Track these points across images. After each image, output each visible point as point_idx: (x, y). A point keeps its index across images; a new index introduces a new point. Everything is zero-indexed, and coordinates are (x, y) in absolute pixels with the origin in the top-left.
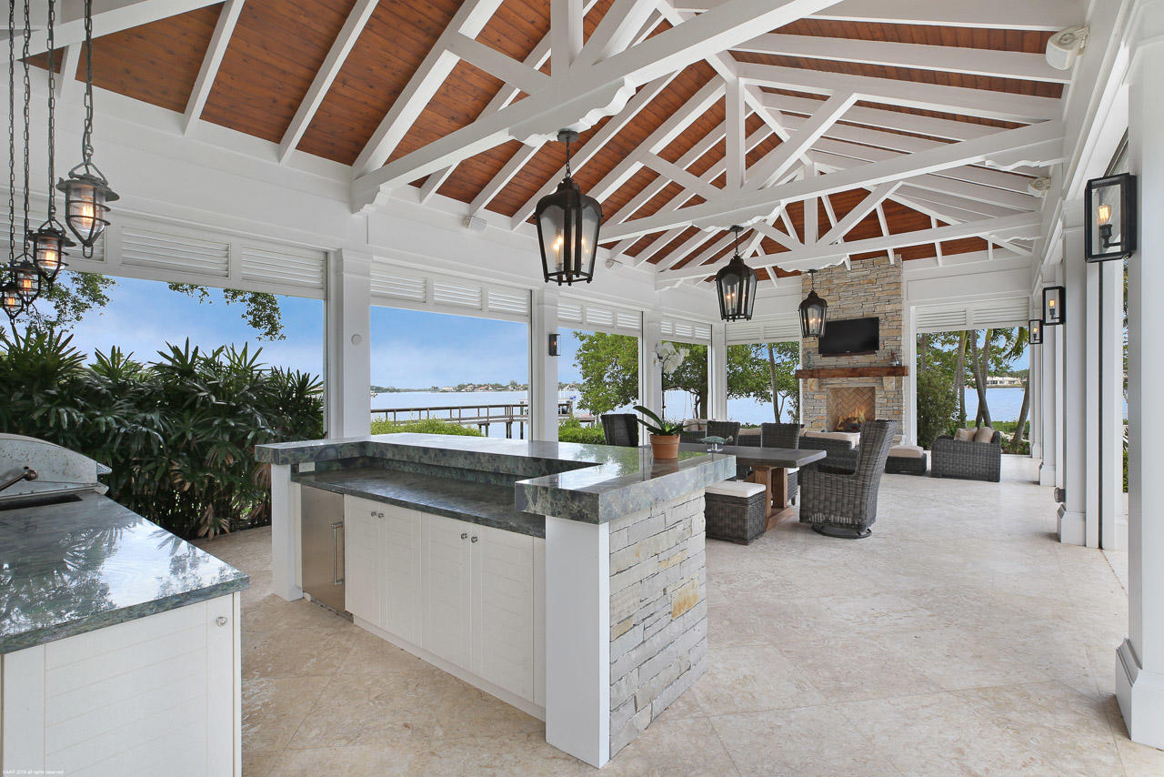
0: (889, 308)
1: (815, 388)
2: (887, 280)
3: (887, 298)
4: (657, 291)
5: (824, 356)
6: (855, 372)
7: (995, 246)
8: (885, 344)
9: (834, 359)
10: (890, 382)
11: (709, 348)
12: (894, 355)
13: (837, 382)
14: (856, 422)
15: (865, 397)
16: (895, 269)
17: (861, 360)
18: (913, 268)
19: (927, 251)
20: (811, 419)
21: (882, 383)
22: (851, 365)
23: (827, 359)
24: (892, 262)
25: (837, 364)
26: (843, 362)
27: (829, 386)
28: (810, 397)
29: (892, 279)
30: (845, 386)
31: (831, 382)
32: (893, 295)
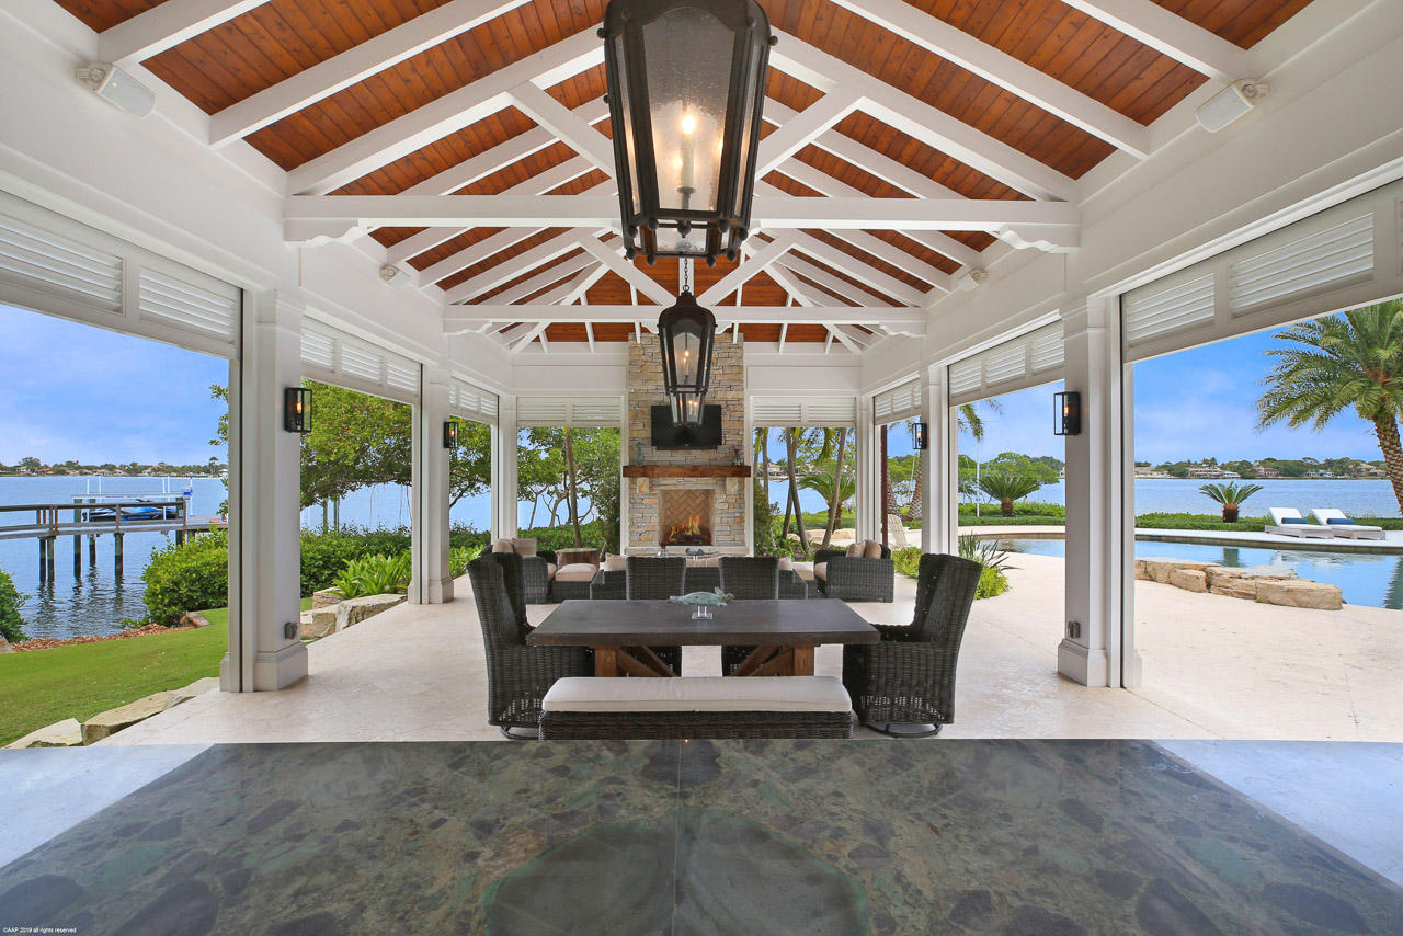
0: (731, 395)
1: (646, 489)
2: (729, 361)
3: (729, 383)
4: (447, 334)
5: (658, 449)
6: (695, 471)
7: (835, 340)
8: (729, 439)
9: (668, 453)
10: (732, 484)
11: (493, 429)
12: (737, 452)
13: (671, 483)
14: (690, 533)
15: (698, 501)
16: (738, 350)
17: (699, 456)
18: (755, 352)
19: (770, 333)
20: (640, 530)
21: (724, 485)
22: (688, 462)
23: (661, 453)
24: (735, 342)
25: (672, 459)
26: (679, 457)
27: (662, 487)
28: (638, 501)
29: (734, 362)
30: (681, 487)
31: (664, 482)
32: (735, 380)
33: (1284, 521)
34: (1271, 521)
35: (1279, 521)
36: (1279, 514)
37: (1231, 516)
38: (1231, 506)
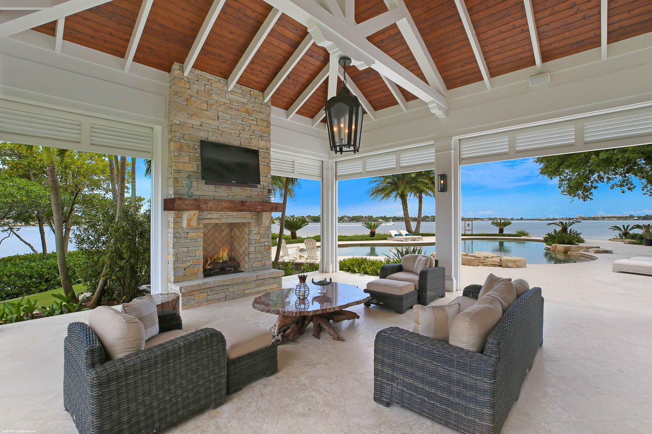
0: (264, 144)
1: (194, 224)
2: (261, 116)
5: (205, 184)
8: (261, 181)
10: (267, 218)
13: (215, 217)
15: (224, 234)
16: (267, 108)
17: (238, 193)
20: (185, 265)
23: (208, 187)
24: (266, 100)
25: (216, 194)
26: (223, 192)
27: (205, 221)
28: (183, 235)
29: (264, 116)
30: (224, 221)
31: (209, 216)
32: (264, 132)
33: (395, 235)
34: (390, 236)
35: (393, 236)
36: (393, 233)
37: (373, 234)
38: (373, 231)
